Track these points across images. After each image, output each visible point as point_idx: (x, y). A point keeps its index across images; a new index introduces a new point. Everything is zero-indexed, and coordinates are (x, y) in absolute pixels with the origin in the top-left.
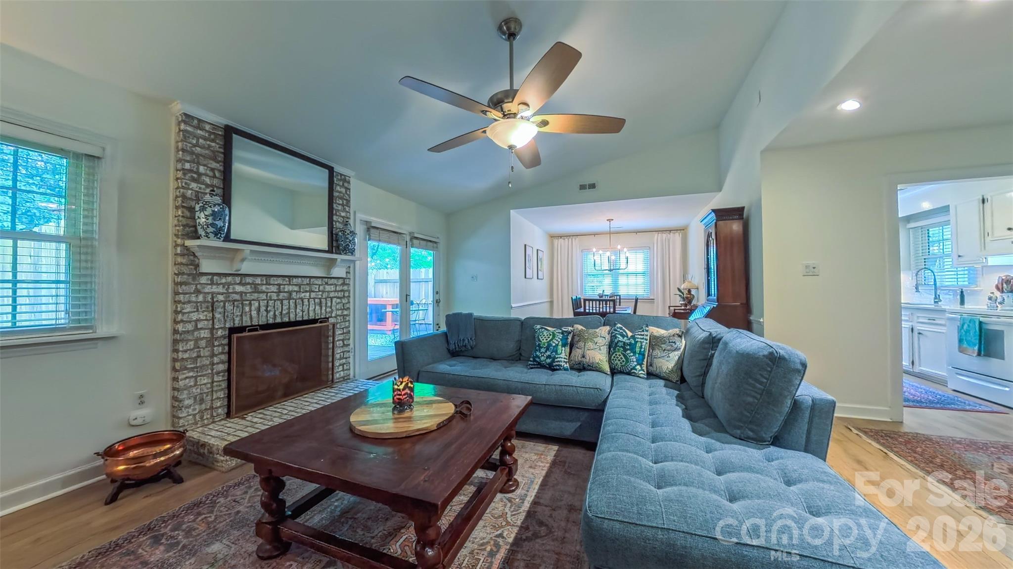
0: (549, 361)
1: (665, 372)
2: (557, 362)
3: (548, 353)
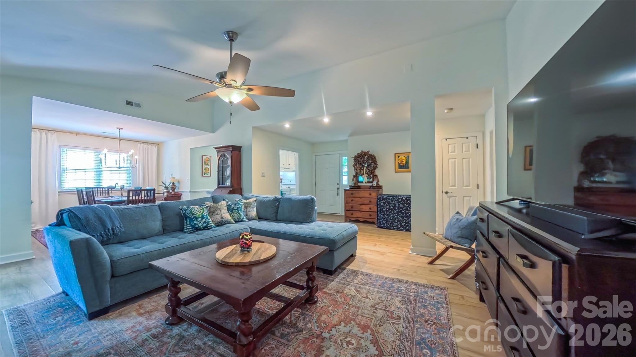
0: (205, 225)
1: (254, 217)
2: (210, 224)
3: (204, 220)
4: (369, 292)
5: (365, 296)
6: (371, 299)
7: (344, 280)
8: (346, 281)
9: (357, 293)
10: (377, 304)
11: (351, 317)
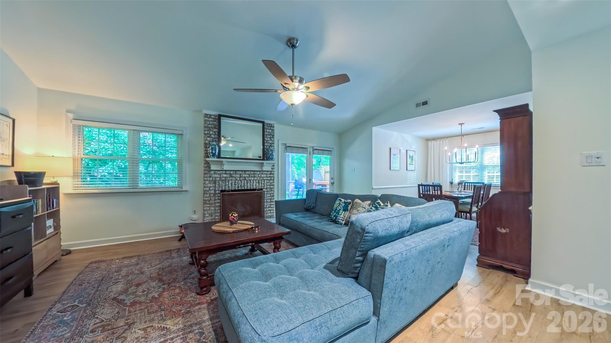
0: (335, 218)
2: (338, 219)
3: (335, 214)
4: (146, 338)
5: (149, 330)
6: (137, 331)
7: (198, 331)
8: (193, 331)
9: (163, 326)
10: (126, 330)
11: (153, 303)
